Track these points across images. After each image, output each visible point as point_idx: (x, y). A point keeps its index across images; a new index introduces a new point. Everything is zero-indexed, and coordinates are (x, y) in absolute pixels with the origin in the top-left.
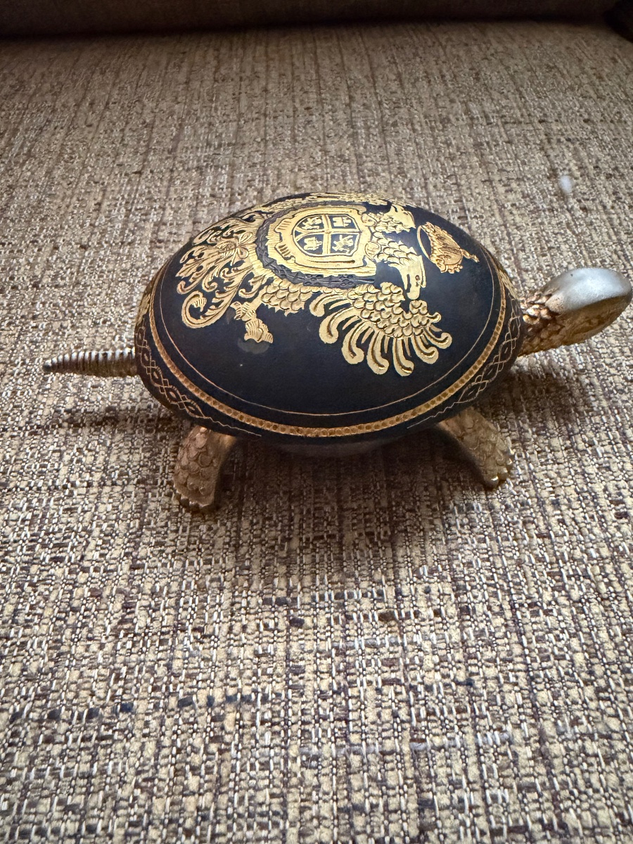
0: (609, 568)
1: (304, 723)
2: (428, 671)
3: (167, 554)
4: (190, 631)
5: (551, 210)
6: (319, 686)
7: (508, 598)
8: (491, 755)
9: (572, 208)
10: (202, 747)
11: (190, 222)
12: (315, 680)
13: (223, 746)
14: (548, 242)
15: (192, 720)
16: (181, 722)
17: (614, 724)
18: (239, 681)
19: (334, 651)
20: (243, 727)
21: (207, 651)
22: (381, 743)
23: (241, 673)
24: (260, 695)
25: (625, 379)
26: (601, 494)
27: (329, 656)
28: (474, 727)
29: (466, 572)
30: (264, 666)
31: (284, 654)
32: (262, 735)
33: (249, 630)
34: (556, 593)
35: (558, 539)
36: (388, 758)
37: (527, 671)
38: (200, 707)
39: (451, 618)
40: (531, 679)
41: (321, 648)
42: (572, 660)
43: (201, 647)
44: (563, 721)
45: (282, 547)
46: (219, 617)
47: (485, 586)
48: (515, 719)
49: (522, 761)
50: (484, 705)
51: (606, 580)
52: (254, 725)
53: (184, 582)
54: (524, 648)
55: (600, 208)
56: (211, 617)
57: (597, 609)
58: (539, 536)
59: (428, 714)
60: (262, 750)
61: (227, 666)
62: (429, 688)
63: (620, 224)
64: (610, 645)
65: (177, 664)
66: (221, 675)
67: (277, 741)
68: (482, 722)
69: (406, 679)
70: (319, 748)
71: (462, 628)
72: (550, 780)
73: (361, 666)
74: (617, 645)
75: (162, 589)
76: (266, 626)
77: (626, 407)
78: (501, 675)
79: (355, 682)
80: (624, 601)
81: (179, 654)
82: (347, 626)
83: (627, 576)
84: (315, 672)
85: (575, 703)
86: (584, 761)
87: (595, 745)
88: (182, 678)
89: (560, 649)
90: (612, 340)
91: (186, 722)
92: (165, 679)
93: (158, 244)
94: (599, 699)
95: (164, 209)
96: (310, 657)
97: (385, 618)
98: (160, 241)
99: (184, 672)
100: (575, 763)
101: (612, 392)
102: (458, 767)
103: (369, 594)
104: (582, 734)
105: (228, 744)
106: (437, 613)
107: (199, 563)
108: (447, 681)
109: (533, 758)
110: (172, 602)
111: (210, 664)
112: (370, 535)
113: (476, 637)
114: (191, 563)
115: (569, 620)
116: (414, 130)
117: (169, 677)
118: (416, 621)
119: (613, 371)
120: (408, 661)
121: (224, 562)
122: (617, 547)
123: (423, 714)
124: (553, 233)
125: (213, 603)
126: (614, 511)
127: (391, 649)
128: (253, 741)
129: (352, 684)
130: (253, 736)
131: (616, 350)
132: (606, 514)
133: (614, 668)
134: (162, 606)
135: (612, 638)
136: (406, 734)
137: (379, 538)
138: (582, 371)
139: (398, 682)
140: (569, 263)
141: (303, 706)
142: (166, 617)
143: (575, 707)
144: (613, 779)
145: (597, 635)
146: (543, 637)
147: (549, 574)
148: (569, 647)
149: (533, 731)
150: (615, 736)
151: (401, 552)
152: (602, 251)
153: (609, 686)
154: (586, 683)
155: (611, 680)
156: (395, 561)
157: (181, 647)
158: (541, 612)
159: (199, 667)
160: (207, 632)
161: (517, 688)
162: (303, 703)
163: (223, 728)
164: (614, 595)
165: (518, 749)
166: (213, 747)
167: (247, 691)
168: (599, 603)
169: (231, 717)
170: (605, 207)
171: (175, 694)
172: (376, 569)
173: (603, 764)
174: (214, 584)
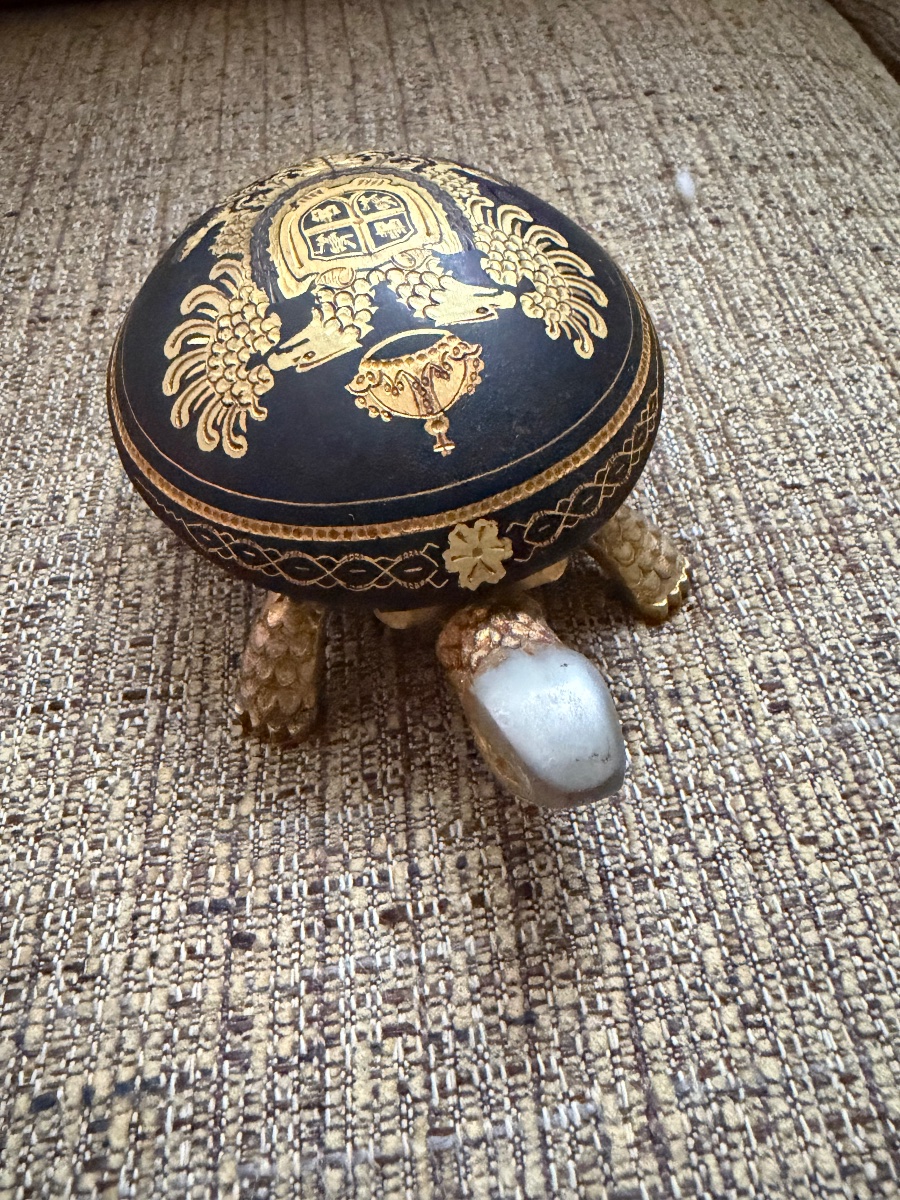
0: (760, 798)
1: (249, 1119)
2: (461, 1005)
3: (27, 838)
4: (58, 972)
5: (664, 227)
6: (276, 1049)
7: (596, 864)
8: (565, 1145)
9: (697, 222)
10: (70, 1181)
11: (94, 286)
12: (271, 1039)
13: (106, 1176)
14: (660, 276)
15: (54, 1133)
16: (34, 1139)
17: (771, 1068)
18: (140, 1055)
19: (303, 985)
20: (142, 1137)
21: (87, 1005)
22: (378, 1143)
23: (143, 1039)
24: (174, 1077)
25: (783, 484)
26: (746, 676)
27: (296, 994)
28: (537, 1097)
29: (527, 824)
30: (184, 1022)
31: (218, 998)
32: (175, 1149)
33: (161, 962)
34: (676, 847)
35: (678, 755)
36: (389, 1169)
37: (627, 989)
38: (70, 1108)
39: (499, 907)
40: (635, 1002)
41: (282, 982)
42: (701, 962)
43: (76, 999)
44: (687, 1072)
45: (224, 813)
46: (111, 940)
47: (558, 846)
48: (605, 1076)
49: (617, 1152)
50: (554, 1057)
51: (756, 818)
52: (161, 1131)
53: (54, 885)
54: (622, 948)
55: (740, 218)
56: (97, 943)
57: (741, 868)
58: (647, 752)
59: (460, 1081)
60: (172, 1176)
61: (121, 1029)
62: (461, 1036)
63: (772, 242)
64: (762, 931)
65: (33, 1033)
66: (109, 1046)
67: (200, 1157)
68: (551, 1087)
69: (423, 1024)
70: (272, 1162)
71: (517, 924)
72: (666, 1181)
73: (348, 1006)
74: (774, 929)
75: (14, 901)
76: (191, 951)
77: (783, 531)
78: (583, 1000)
79: (337, 1036)
80: (785, 851)
81: (37, 1015)
82: (327, 939)
83: (789, 809)
84: (270, 1026)
85: (705, 1037)
86: (722, 1139)
87: (740, 1108)
88: (41, 1059)
89: (683, 945)
90: (761, 423)
91: (44, 1138)
92: (12, 1063)
93: (41, 325)
94: (746, 1025)
95: (52, 268)
96: (263, 999)
97: (390, 918)
98: (44, 320)
99: (46, 1046)
100: (707, 1145)
101: (762, 508)
102: (508, 1174)
103: (366, 880)
104: (718, 1092)
105: (115, 1171)
106: (478, 901)
107: (80, 848)
108: (493, 1019)
109: (637, 1144)
110: (30, 922)
111: (92, 1026)
112: (370, 778)
113: (542, 936)
114: (68, 850)
115: (697, 893)
116: (452, 120)
117: (19, 1058)
118: (443, 918)
119: (762, 473)
120: (427, 991)
121: (125, 842)
122: (773, 760)
123: (451, 1083)
124: (668, 262)
125: (103, 919)
126: (767, 701)
127: (400, 972)
128: (159, 1162)
129: (331, 1041)
130: (159, 1152)
131: (768, 439)
132: (753, 707)
133: (770, 969)
134: (13, 932)
135: (766, 917)
136: (421, 1122)
137: (384, 781)
138: (715, 478)
139: (408, 1029)
140: (693, 307)
141: (249, 1089)
142: (19, 950)
143: (706, 1044)
144: (771, 1167)
145: (743, 916)
146: (654, 926)
147: (663, 815)
148: (696, 940)
149: (637, 1095)
150: (774, 1089)
151: (418, 802)
152: (744, 285)
153: (762, 1001)
154: (724, 1000)
155: (765, 990)
156: (408, 818)
157: (42, 1001)
158: (650, 882)
159: (72, 1036)
160: (88, 971)
161: (609, 1021)
162: (248, 1082)
163: (106, 1144)
164: (768, 842)
165: (611, 1130)
166: (89, 1181)
167: (152, 1070)
168: (746, 858)
169: (121, 1122)
170: (747, 217)
171: (27, 1088)
172: (377, 836)
173: (754, 1141)
174: (105, 884)
